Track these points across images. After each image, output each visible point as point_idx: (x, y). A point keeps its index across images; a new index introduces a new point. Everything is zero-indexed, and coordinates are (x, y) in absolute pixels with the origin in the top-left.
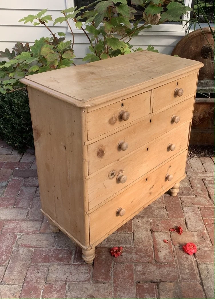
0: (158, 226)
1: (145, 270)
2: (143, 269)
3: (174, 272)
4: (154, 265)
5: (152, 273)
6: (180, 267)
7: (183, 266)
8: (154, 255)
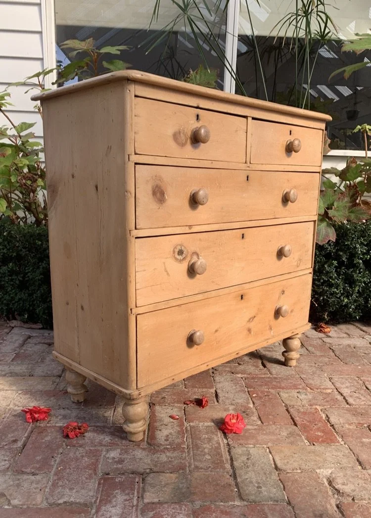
0: (165, 398)
1: (125, 456)
2: (120, 454)
3: (181, 458)
4: (144, 449)
5: (138, 460)
6: (195, 451)
7: (200, 450)
8: (148, 435)
